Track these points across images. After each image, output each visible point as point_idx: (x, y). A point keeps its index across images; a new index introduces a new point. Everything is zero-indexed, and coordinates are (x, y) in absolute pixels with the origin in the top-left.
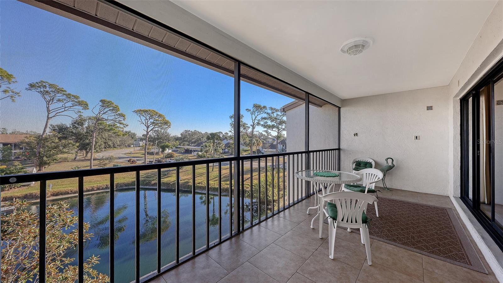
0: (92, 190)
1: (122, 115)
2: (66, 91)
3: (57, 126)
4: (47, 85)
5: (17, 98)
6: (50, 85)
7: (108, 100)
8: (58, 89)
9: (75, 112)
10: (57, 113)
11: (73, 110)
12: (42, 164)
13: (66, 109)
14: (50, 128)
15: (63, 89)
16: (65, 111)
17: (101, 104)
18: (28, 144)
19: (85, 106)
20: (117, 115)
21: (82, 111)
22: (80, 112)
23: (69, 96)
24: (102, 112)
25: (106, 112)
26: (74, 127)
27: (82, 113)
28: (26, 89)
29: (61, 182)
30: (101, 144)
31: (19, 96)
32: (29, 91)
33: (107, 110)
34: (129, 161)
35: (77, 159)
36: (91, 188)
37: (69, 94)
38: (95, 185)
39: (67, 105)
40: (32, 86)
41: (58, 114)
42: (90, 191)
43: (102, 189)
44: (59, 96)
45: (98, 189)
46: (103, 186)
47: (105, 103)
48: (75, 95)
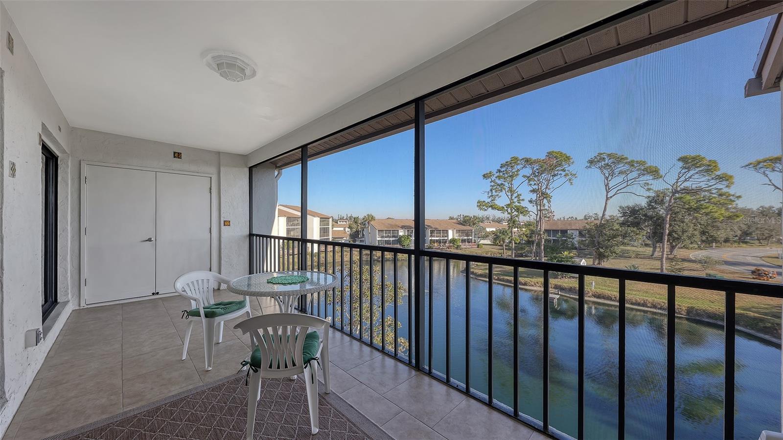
0: (644, 305)
1: (726, 178)
2: (626, 158)
3: (628, 207)
4: (605, 157)
5: (574, 181)
6: (609, 155)
7: (693, 155)
8: (618, 158)
9: (641, 185)
10: (618, 190)
11: (638, 182)
12: (601, 257)
13: (630, 182)
14: (619, 211)
15: (623, 157)
16: (627, 186)
17: (681, 164)
18: (589, 231)
19: (654, 172)
20: (713, 179)
21: (650, 182)
22: (648, 184)
23: (631, 164)
24: (683, 179)
25: (690, 177)
26: (650, 207)
27: (651, 185)
28: (587, 167)
29: (609, 283)
30: (693, 235)
31: (576, 177)
32: (590, 169)
33: (692, 172)
34: (753, 272)
35: (655, 256)
36: (642, 302)
37: (632, 161)
38: (650, 299)
39: (630, 176)
40: (591, 162)
41: (618, 192)
42: (641, 306)
43: (660, 309)
44: (621, 167)
45: (654, 307)
46: (663, 304)
47: (689, 162)
48: (639, 159)
